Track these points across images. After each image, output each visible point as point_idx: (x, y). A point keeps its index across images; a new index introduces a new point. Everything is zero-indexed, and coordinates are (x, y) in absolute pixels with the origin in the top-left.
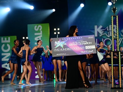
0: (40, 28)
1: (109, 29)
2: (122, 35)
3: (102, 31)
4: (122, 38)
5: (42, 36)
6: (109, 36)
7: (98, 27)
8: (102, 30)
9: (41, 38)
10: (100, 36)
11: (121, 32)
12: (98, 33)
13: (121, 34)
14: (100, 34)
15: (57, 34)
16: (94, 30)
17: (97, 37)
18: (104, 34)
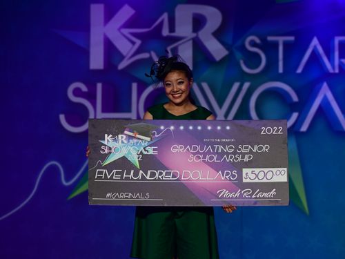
1: (172, 29)
2: (248, 67)
3: (134, 39)
4: (247, 85)
10: (121, 66)
11: (243, 48)
12: (110, 48)
13: (242, 62)
14: (122, 57)
16: (86, 28)
18: (145, 55)
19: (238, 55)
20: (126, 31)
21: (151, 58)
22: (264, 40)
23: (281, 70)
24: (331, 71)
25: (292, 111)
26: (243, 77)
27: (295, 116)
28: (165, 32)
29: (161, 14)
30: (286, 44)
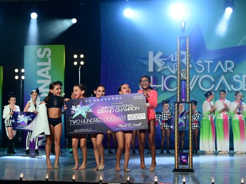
0: (47, 53)
1: (174, 59)
2: (199, 71)
4: (198, 76)
5: (51, 67)
6: (174, 72)
7: (155, 54)
8: (163, 61)
9: (49, 71)
10: (159, 70)
11: (197, 65)
12: (155, 65)
13: (196, 69)
14: (159, 68)
15: (79, 64)
16: (147, 59)
17: (151, 72)
18: (166, 67)
19: (195, 67)
20: (160, 60)
21: (168, 68)
22: (203, 62)
23: (209, 71)
24: (225, 71)
25: (212, 84)
26: (197, 74)
27: (213, 85)
28: (172, 60)
29: (171, 54)
30: (210, 64)
